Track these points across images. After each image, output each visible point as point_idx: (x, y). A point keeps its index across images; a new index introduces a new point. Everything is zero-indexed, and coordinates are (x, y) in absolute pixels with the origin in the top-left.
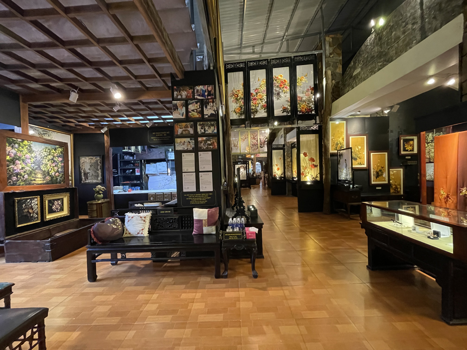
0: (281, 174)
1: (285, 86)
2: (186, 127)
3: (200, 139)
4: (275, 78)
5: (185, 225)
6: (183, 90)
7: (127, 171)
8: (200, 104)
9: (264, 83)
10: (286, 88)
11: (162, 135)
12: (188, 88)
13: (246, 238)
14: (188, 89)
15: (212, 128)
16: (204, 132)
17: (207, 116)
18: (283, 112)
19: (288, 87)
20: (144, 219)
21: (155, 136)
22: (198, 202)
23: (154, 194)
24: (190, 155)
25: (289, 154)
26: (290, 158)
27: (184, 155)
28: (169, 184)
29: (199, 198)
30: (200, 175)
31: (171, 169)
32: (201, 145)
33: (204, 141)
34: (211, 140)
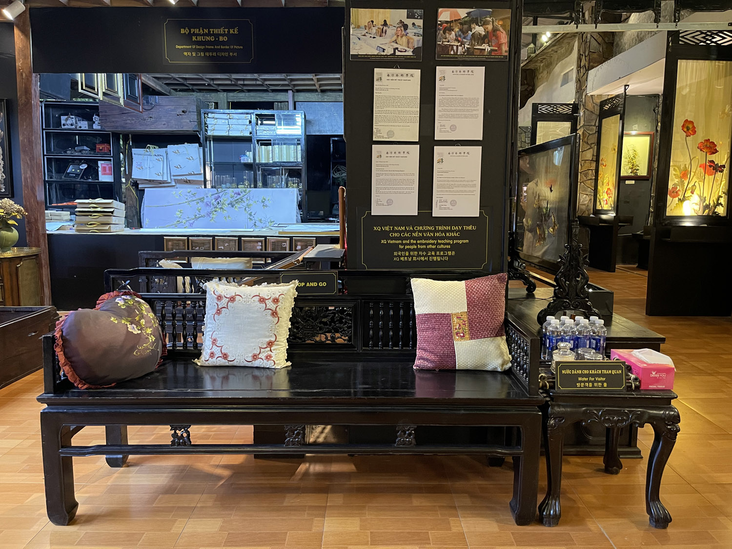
3: (445, 15)
5: (376, 333)
7: (71, 169)
11: (212, 39)
13: (637, 388)
21: (187, 39)
22: (421, 256)
23: (184, 240)
24: (402, 75)
25: (592, 134)
26: (591, 149)
27: (381, 74)
28: (209, 214)
29: (428, 242)
30: (438, 154)
31: (213, 168)
32: (447, 40)
33: (461, 24)
34: (488, 19)
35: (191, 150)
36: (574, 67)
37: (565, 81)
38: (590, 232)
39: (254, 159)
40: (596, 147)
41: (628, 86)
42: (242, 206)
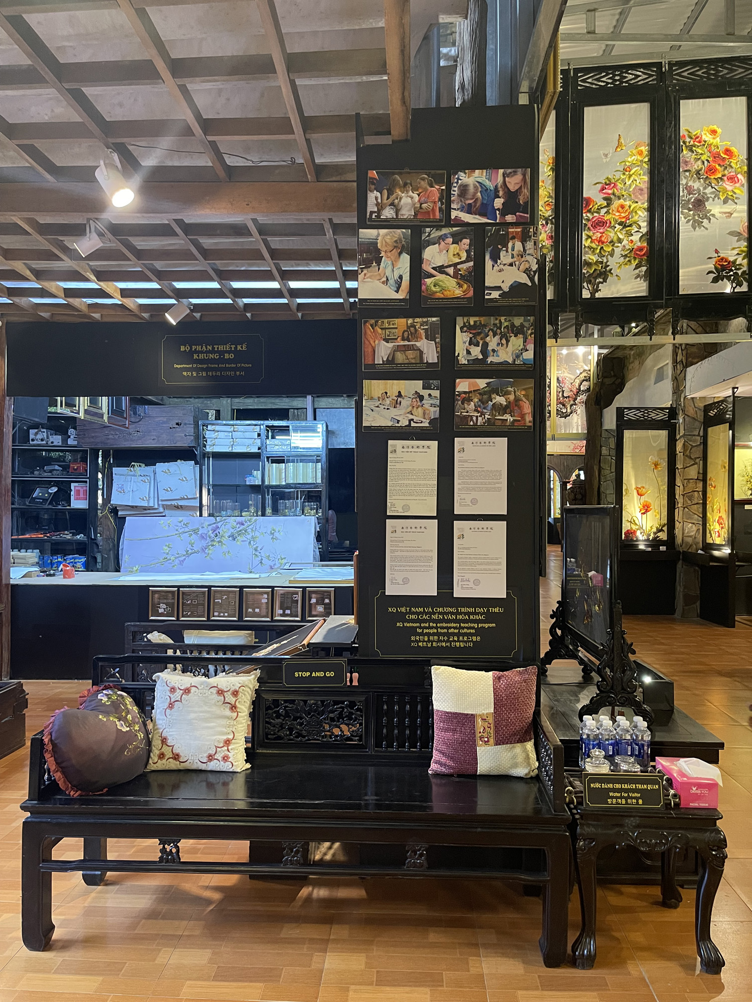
0: (654, 530)
1: (728, 172)
2: (411, 334)
3: (463, 386)
4: (688, 140)
5: (390, 731)
6: (405, 185)
7: (37, 493)
8: (470, 245)
9: (640, 158)
10: (732, 179)
11: (216, 356)
12: (423, 179)
13: (677, 805)
14: (424, 184)
15: (516, 342)
16: (481, 357)
17: (495, 295)
18: (715, 280)
19: (743, 179)
20: (232, 700)
21: (188, 357)
22: (441, 641)
23: (173, 592)
24: (418, 447)
25: (696, 446)
26: (696, 466)
27: (395, 446)
28: (203, 550)
29: (449, 625)
30: (458, 529)
31: (211, 490)
32: (465, 411)
33: (480, 394)
34: (510, 389)
35: (186, 469)
36: (669, 361)
37: (660, 377)
38: (700, 573)
39: (263, 480)
40: (701, 462)
41: (737, 388)
42: (246, 539)
